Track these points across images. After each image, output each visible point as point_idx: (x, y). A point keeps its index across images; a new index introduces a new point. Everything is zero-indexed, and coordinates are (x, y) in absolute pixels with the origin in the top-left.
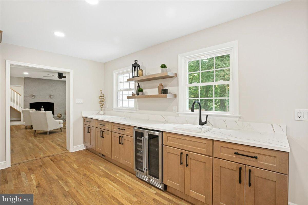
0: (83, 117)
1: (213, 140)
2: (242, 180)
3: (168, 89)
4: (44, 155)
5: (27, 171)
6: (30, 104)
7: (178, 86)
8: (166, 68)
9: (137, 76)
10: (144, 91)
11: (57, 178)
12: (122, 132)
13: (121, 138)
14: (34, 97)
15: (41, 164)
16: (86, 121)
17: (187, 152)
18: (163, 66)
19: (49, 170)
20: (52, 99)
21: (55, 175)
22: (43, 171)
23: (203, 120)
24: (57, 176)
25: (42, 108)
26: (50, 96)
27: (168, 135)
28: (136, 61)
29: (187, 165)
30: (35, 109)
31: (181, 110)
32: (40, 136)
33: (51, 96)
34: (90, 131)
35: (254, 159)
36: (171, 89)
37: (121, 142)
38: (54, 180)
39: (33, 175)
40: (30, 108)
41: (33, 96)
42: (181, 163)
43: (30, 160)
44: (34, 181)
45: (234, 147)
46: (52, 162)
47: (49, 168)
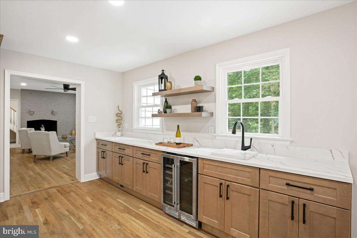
0: (97, 139)
1: (260, 168)
2: (295, 216)
3: (203, 107)
4: (49, 186)
5: (30, 205)
6: (28, 122)
7: (215, 102)
8: (201, 80)
9: (165, 90)
10: (173, 107)
11: (67, 213)
12: (146, 158)
13: (145, 165)
14: (32, 114)
15: (47, 196)
16: (100, 144)
17: (228, 183)
18: (198, 78)
19: (57, 204)
20: (54, 116)
21: (65, 209)
22: (50, 205)
23: (247, 144)
24: (67, 211)
25: (42, 127)
26: (52, 113)
27: (205, 162)
28: (163, 70)
29: (228, 198)
30: (33, 129)
31: (218, 132)
32: (41, 162)
33: (54, 113)
34: (105, 157)
35: (309, 192)
36: (206, 106)
37: (145, 170)
38: (64, 215)
39: (39, 209)
40: (27, 128)
41: (31, 112)
42: (221, 196)
43: (33, 191)
44: (40, 216)
45: (285, 176)
46: (59, 194)
47: (56, 201)
